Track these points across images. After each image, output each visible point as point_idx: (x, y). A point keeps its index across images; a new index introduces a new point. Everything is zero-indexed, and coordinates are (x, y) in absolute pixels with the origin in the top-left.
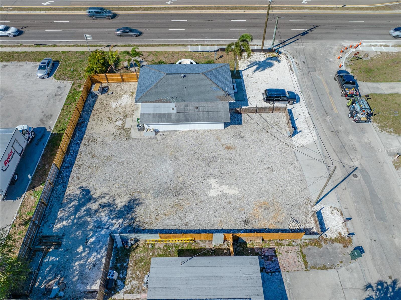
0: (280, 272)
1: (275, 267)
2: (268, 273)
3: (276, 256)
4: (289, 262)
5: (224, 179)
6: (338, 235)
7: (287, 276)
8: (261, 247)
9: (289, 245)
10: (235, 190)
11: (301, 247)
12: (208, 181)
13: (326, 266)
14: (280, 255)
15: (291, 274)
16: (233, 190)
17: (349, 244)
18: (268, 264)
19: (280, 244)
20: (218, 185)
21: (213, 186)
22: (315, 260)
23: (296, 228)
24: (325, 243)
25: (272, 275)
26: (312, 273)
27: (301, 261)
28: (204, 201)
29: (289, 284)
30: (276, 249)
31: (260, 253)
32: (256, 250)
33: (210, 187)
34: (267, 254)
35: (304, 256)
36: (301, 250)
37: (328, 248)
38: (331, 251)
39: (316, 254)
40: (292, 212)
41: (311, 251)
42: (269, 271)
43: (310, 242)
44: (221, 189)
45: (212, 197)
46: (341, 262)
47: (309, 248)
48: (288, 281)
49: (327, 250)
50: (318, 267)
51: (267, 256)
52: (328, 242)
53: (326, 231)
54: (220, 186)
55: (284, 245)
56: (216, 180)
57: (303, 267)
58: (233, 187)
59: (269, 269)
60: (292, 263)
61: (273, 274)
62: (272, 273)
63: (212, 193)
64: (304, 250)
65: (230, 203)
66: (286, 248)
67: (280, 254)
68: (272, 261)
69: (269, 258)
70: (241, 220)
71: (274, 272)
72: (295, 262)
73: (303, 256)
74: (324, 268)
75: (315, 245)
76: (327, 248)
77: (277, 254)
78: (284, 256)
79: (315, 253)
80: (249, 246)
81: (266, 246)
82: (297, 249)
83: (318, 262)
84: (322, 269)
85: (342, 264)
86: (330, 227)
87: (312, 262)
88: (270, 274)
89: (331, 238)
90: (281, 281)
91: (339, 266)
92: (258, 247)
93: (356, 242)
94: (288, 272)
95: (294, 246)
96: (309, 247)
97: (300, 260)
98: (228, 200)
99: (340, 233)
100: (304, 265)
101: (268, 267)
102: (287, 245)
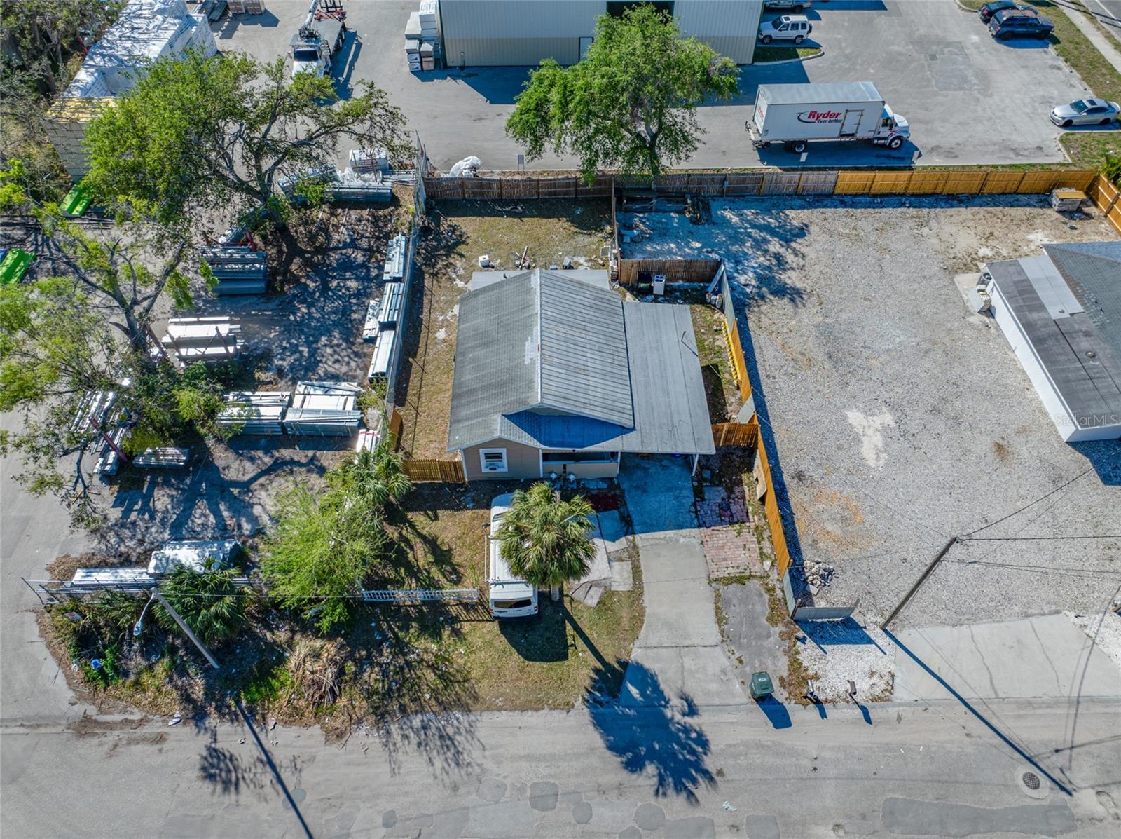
0: (699, 526)
1: (707, 520)
2: (694, 505)
3: (732, 523)
4: (723, 547)
5: (902, 439)
6: (811, 672)
7: (694, 541)
8: (747, 498)
9: (762, 553)
10: (878, 459)
11: (761, 577)
12: (885, 409)
13: (726, 623)
14: (736, 533)
15: (698, 548)
16: (875, 456)
17: (790, 693)
18: (713, 508)
19: (761, 535)
20: (880, 428)
21: (875, 418)
22: (735, 601)
23: (807, 574)
24: (781, 634)
25: (690, 511)
26: (705, 591)
27: (727, 572)
28: (830, 403)
29: (677, 541)
30: (747, 524)
31: (733, 496)
32: (740, 489)
33: (868, 412)
34: (733, 507)
35: (740, 580)
36: (755, 577)
37: (771, 639)
38: (765, 644)
39: (750, 607)
40: (849, 573)
41: (757, 598)
42: (698, 508)
43: (779, 600)
44: (870, 432)
45: (844, 418)
46: (741, 662)
47: (762, 595)
48: (682, 540)
49: (765, 633)
50: (720, 604)
51: (729, 508)
52: (787, 643)
53: (814, 644)
54: (877, 430)
55: (759, 543)
56: (893, 424)
57: (716, 573)
58: (885, 455)
59: (702, 508)
60: (723, 555)
61: (694, 515)
62: (696, 512)
63: (855, 417)
64: (754, 584)
65: (839, 448)
66: (754, 546)
67: (739, 533)
68: (720, 516)
69: (726, 511)
70: (802, 467)
71: (697, 517)
72: (725, 560)
73: (741, 577)
74: (720, 620)
75: (773, 609)
76: (769, 636)
77: (737, 526)
78: (735, 540)
79: (753, 605)
80: (744, 477)
81: (750, 509)
82: (757, 569)
83: (732, 607)
84: (716, 613)
85: (736, 662)
86: (829, 657)
87: (730, 596)
88: (693, 509)
89: (798, 653)
90: (681, 527)
91: (730, 654)
92: (747, 493)
93: (801, 715)
94: (702, 543)
95: (762, 563)
96: (766, 596)
97: (730, 570)
98: (846, 445)
99: (816, 677)
100: (721, 576)
101: (705, 506)
102: (761, 548)
